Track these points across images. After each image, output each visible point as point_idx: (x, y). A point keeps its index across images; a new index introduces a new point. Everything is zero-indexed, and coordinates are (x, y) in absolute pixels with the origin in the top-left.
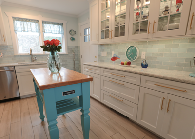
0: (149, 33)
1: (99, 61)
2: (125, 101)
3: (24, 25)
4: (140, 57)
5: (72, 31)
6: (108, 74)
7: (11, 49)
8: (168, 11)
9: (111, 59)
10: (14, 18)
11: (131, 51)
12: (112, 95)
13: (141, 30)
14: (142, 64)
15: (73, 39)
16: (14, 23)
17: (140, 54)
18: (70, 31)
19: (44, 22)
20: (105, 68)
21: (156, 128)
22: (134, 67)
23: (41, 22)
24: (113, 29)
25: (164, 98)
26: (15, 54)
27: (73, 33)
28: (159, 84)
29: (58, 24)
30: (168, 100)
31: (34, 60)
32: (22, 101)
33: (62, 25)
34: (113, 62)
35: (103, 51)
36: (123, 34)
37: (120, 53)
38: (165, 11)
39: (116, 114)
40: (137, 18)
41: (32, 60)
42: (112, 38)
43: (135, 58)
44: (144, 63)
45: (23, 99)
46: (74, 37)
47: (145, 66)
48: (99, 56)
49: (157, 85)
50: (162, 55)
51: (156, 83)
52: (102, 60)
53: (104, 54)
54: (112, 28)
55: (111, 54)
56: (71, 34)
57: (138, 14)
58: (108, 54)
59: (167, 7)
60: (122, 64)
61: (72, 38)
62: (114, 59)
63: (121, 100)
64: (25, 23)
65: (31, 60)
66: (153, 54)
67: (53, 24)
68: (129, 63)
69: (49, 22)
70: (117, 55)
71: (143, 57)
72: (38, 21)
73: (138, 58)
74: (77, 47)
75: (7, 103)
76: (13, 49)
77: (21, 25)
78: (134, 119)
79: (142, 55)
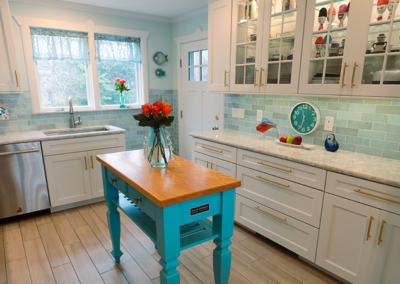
0: (343, 85)
1: (225, 127)
2: (289, 220)
3: (54, 45)
4: (321, 128)
5: (160, 55)
6: (254, 164)
7: (25, 99)
8: (383, 43)
9: (258, 129)
10: (33, 30)
11: (301, 112)
12: (261, 207)
13: (327, 75)
14: (326, 143)
15: (161, 73)
16: (32, 39)
17: (322, 120)
18: (156, 55)
19: (99, 37)
20: (247, 150)
21: (355, 275)
22: (308, 149)
23: (91, 36)
24: (266, 67)
25: (372, 218)
26: (35, 112)
27: (161, 58)
28: (362, 190)
29: (128, 40)
30: (381, 222)
31: (75, 125)
32: (55, 218)
33: (137, 41)
34: (262, 134)
35: (236, 106)
36: (286, 79)
37: (276, 115)
38: (377, 44)
39: (270, 248)
40: (317, 47)
41: (72, 124)
42: (261, 85)
43: (311, 128)
44: (330, 142)
45: (55, 213)
46: (163, 68)
47: (332, 147)
48: (226, 116)
49: (359, 191)
50: (369, 126)
51: (357, 189)
52: (231, 126)
53: (238, 114)
54: (261, 64)
55: (255, 114)
56: (156, 62)
57: (320, 41)
58: (247, 113)
59: (382, 36)
60: (283, 140)
61: (159, 70)
62: (263, 127)
63: (283, 217)
64: (57, 39)
65: (67, 124)
66: (350, 122)
67: (118, 39)
68: (297, 141)
69: (110, 36)
70: (271, 119)
71: (329, 127)
72: (86, 34)
73: (317, 130)
74: (171, 92)
75: (22, 223)
76: (30, 99)
77: (48, 44)
78: (310, 258)
79: (326, 124)
